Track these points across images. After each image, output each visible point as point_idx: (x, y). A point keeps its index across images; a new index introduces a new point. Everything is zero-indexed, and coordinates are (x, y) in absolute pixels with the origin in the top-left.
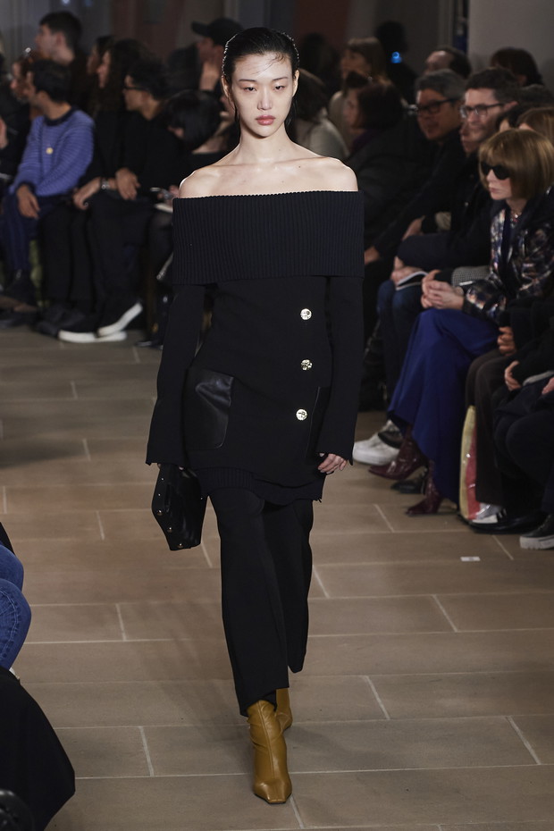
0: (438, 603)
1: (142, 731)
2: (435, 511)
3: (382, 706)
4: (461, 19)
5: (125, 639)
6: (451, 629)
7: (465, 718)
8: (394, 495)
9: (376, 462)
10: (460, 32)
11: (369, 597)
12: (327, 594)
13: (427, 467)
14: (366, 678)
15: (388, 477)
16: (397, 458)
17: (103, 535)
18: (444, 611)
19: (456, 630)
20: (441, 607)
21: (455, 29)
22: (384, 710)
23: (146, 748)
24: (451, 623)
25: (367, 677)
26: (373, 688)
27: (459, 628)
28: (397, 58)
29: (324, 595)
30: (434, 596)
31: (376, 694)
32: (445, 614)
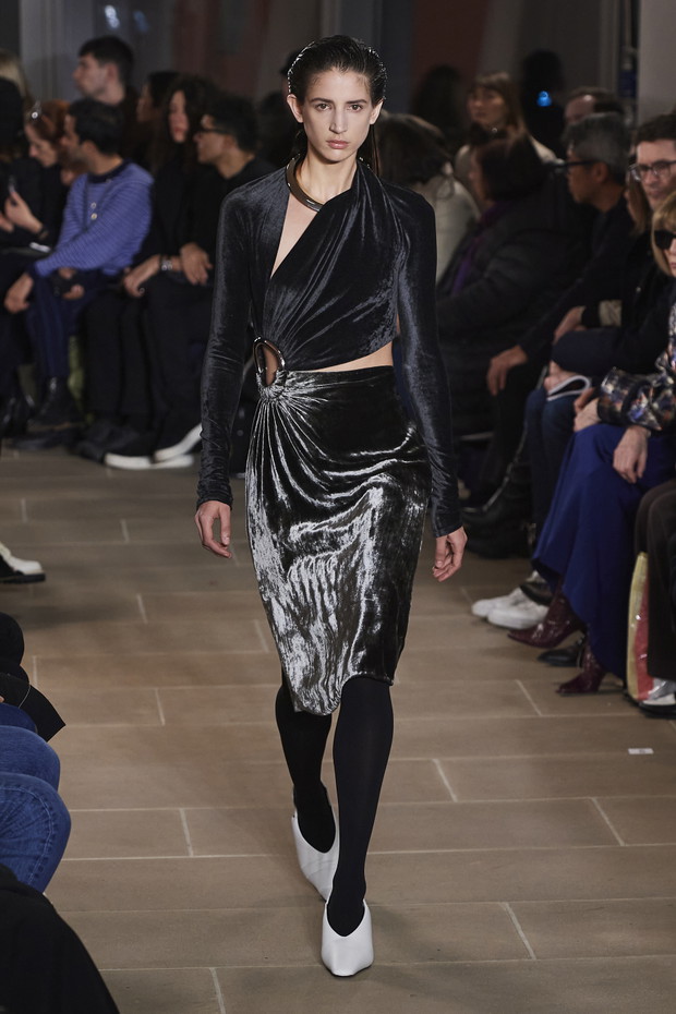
0: (599, 807)
1: (214, 974)
2: (594, 690)
3: (526, 942)
4: (629, 49)
5: (192, 856)
6: (616, 842)
7: (634, 957)
8: (542, 668)
9: (518, 626)
10: (627, 66)
11: (510, 801)
12: (454, 797)
13: (584, 632)
14: (506, 906)
15: (533, 644)
16: (546, 620)
17: (163, 720)
18: (606, 818)
19: (622, 844)
20: (603, 813)
21: (620, 62)
22: (529, 947)
23: (220, 996)
24: (616, 834)
25: (507, 904)
26: (514, 918)
27: (626, 841)
28: (545, 99)
29: (450, 799)
30: (594, 799)
31: (518, 926)
32: (608, 823)
